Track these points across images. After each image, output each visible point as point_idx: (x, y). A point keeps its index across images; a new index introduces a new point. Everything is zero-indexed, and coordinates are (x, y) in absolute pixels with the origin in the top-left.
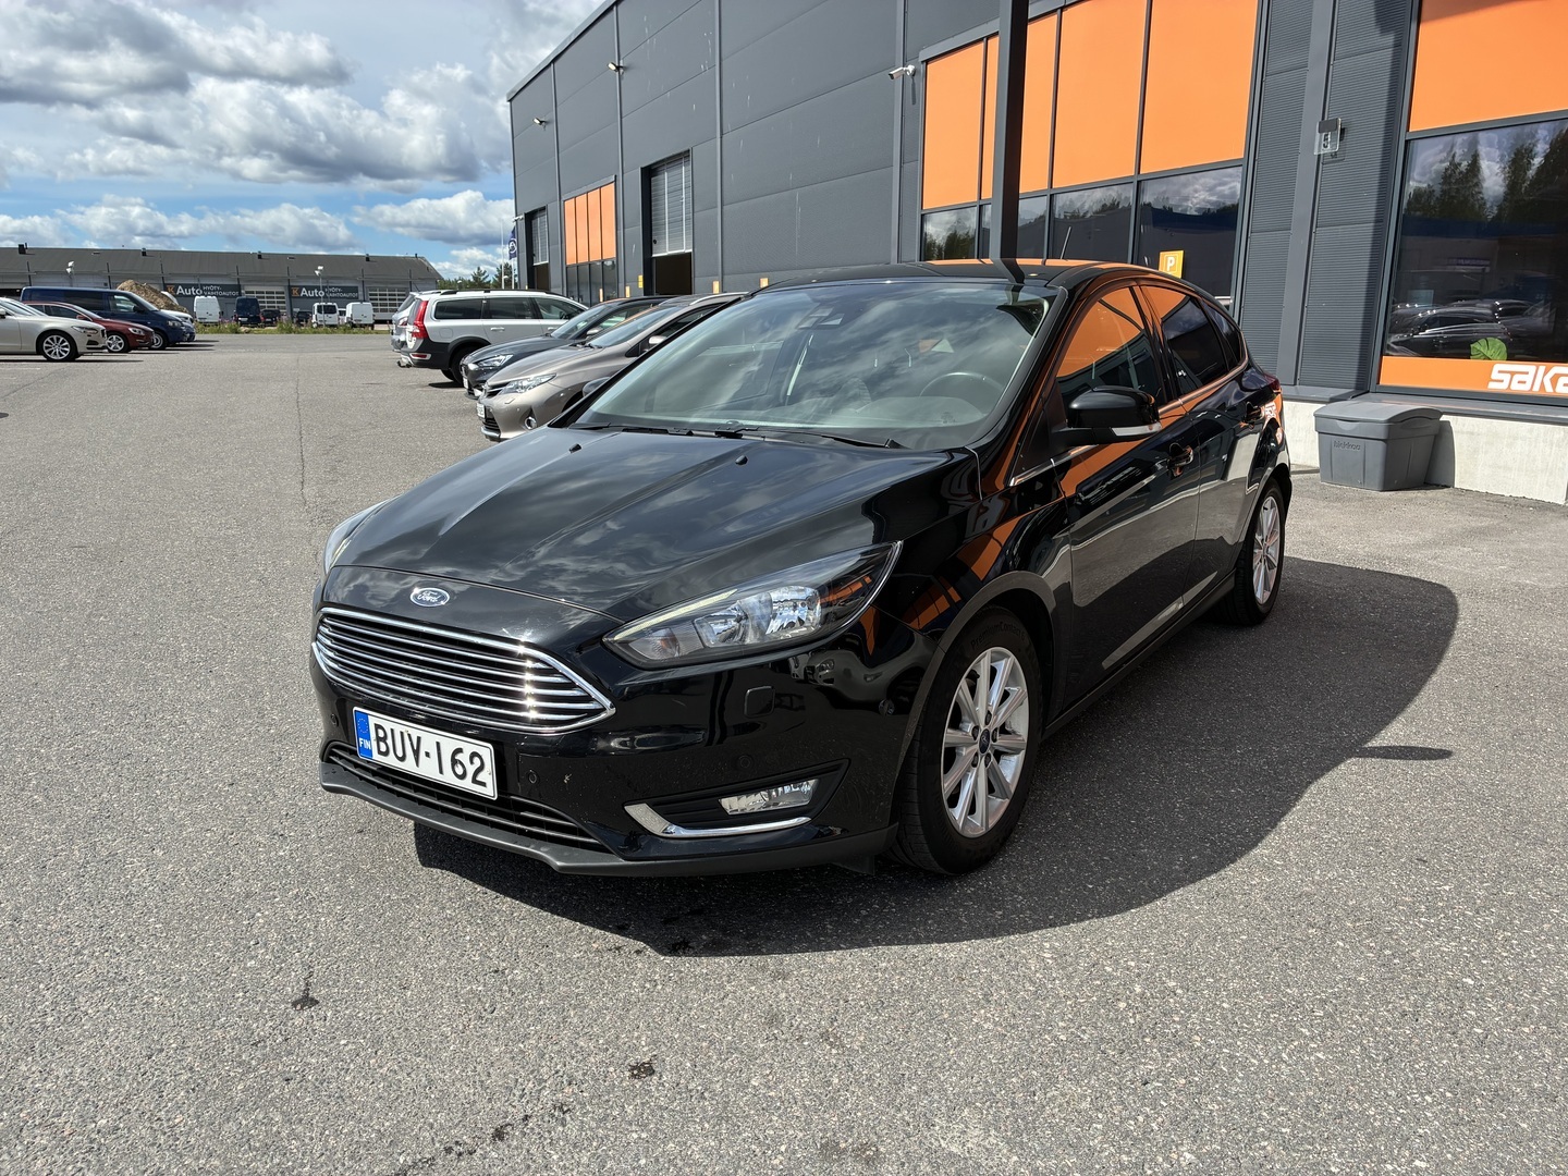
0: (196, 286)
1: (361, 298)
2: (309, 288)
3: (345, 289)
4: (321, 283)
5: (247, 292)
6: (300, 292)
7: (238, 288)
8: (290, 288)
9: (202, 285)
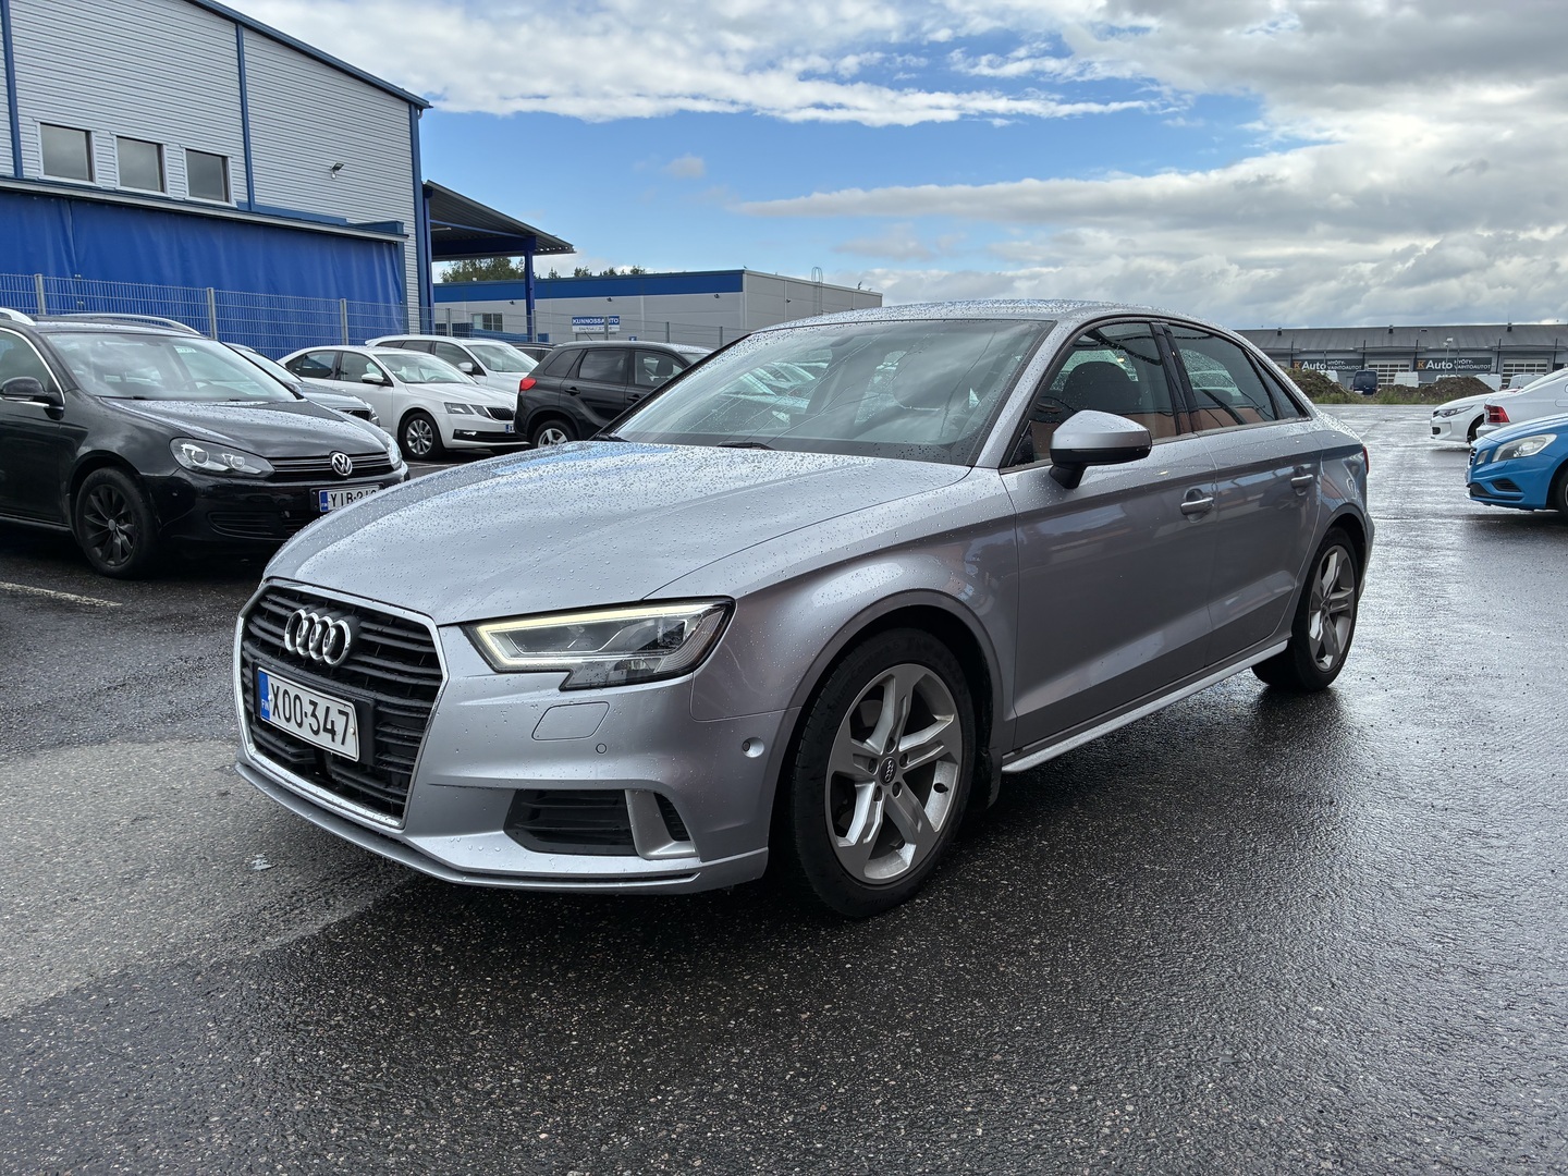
0: (1321, 362)
1: (1493, 369)
2: (1435, 361)
3: (1476, 361)
4: (1448, 355)
5: (1370, 366)
6: (1425, 365)
7: (1362, 362)
8: (1416, 360)
9: (1327, 360)
